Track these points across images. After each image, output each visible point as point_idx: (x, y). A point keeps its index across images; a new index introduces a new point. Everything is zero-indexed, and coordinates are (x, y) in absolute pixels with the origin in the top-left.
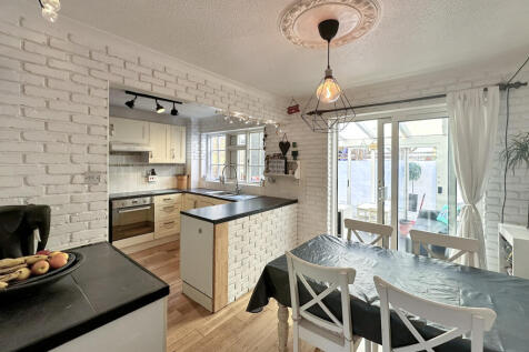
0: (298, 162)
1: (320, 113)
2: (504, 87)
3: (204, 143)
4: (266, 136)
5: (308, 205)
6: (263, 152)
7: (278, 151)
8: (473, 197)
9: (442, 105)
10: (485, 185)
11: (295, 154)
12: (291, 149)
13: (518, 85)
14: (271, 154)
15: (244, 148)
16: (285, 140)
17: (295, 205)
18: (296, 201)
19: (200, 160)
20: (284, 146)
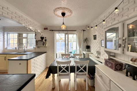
0: (47, 42)
1: (53, 30)
2: (83, 31)
3: (6, 35)
4: (36, 35)
5: (49, 53)
6: (35, 39)
7: (40, 39)
8: (80, 48)
9: (76, 32)
10: (81, 46)
11: (46, 40)
12: (44, 39)
13: (85, 31)
14: (38, 40)
15: (27, 38)
16: (42, 37)
17: (46, 53)
18: (46, 52)
19: (4, 42)
20: (42, 38)
